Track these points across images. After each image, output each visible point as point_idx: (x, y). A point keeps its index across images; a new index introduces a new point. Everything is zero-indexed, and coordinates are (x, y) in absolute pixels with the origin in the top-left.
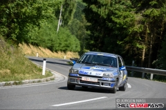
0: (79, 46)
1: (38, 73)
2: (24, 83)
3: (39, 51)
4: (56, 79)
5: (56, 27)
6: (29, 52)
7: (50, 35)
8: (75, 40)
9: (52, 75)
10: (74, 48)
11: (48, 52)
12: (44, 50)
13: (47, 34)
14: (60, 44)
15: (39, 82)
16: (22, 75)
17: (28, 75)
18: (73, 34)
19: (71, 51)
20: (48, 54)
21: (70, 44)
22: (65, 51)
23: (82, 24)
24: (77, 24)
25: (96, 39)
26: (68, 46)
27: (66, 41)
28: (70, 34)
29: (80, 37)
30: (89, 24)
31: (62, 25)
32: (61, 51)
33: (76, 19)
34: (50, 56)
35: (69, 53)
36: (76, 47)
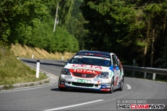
0: (78, 46)
1: (31, 76)
2: (15, 87)
3: (35, 52)
4: (51, 81)
5: (53, 26)
6: (24, 53)
7: (46, 35)
8: (73, 40)
9: (47, 77)
10: (72, 48)
11: (44, 53)
12: (40, 51)
13: (42, 34)
14: (57, 44)
15: (32, 85)
16: (13, 79)
17: (20, 79)
18: (71, 33)
19: (69, 52)
20: (44, 55)
21: (68, 44)
22: (62, 52)
23: (80, 23)
24: (75, 22)
25: (95, 38)
26: (66, 47)
27: (64, 41)
28: (68, 33)
29: (79, 36)
30: (87, 22)
31: (59, 24)
32: (58, 51)
33: (73, 17)
34: (47, 57)
35: (67, 53)
36: (75, 47)
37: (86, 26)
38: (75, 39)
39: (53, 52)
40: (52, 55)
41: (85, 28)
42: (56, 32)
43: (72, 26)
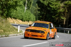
1: (16, 31)
8: (33, 16)
9: (23, 32)
11: (20, 21)
14: (26, 18)
18: (32, 13)
19: (31, 21)
20: (21, 22)
21: (31, 18)
22: (28, 21)
23: (36, 9)
24: (34, 8)
25: (43, 15)
26: (30, 19)
27: (29, 16)
28: (31, 13)
29: (36, 14)
30: (39, 8)
31: (27, 9)
32: (27, 21)
33: (33, 6)
34: (22, 23)
35: (30, 22)
36: (34, 19)
37: (39, 10)
38: (34, 16)
39: (24, 21)
40: (24, 23)
41: (38, 11)
42: (25, 12)
43: (32, 10)
